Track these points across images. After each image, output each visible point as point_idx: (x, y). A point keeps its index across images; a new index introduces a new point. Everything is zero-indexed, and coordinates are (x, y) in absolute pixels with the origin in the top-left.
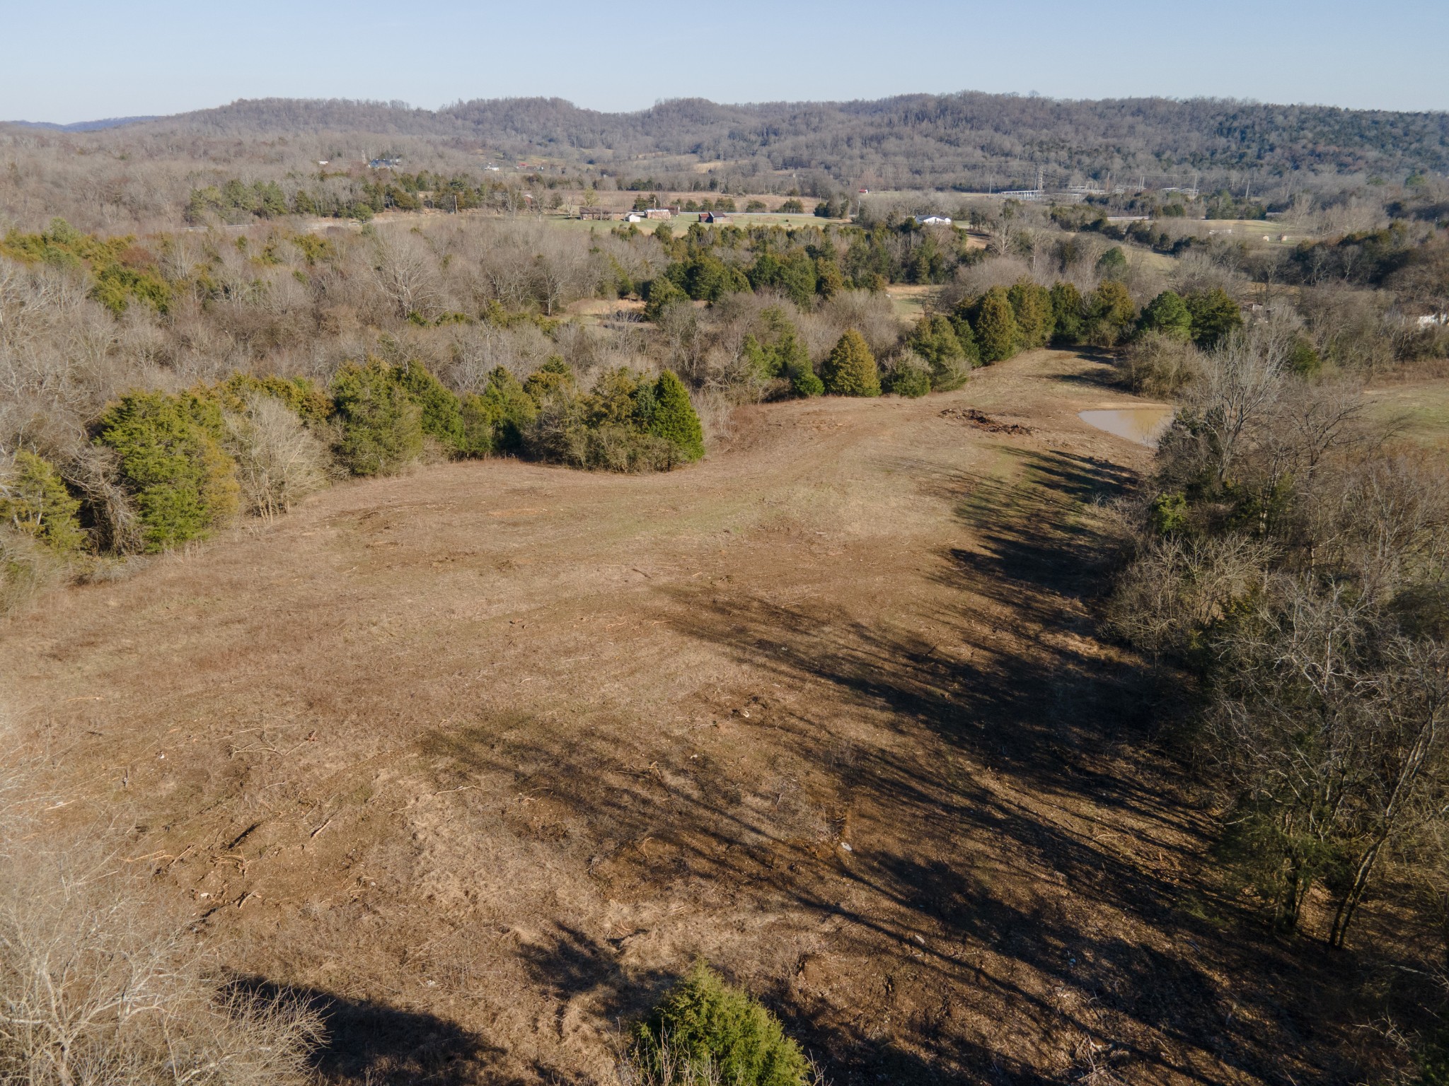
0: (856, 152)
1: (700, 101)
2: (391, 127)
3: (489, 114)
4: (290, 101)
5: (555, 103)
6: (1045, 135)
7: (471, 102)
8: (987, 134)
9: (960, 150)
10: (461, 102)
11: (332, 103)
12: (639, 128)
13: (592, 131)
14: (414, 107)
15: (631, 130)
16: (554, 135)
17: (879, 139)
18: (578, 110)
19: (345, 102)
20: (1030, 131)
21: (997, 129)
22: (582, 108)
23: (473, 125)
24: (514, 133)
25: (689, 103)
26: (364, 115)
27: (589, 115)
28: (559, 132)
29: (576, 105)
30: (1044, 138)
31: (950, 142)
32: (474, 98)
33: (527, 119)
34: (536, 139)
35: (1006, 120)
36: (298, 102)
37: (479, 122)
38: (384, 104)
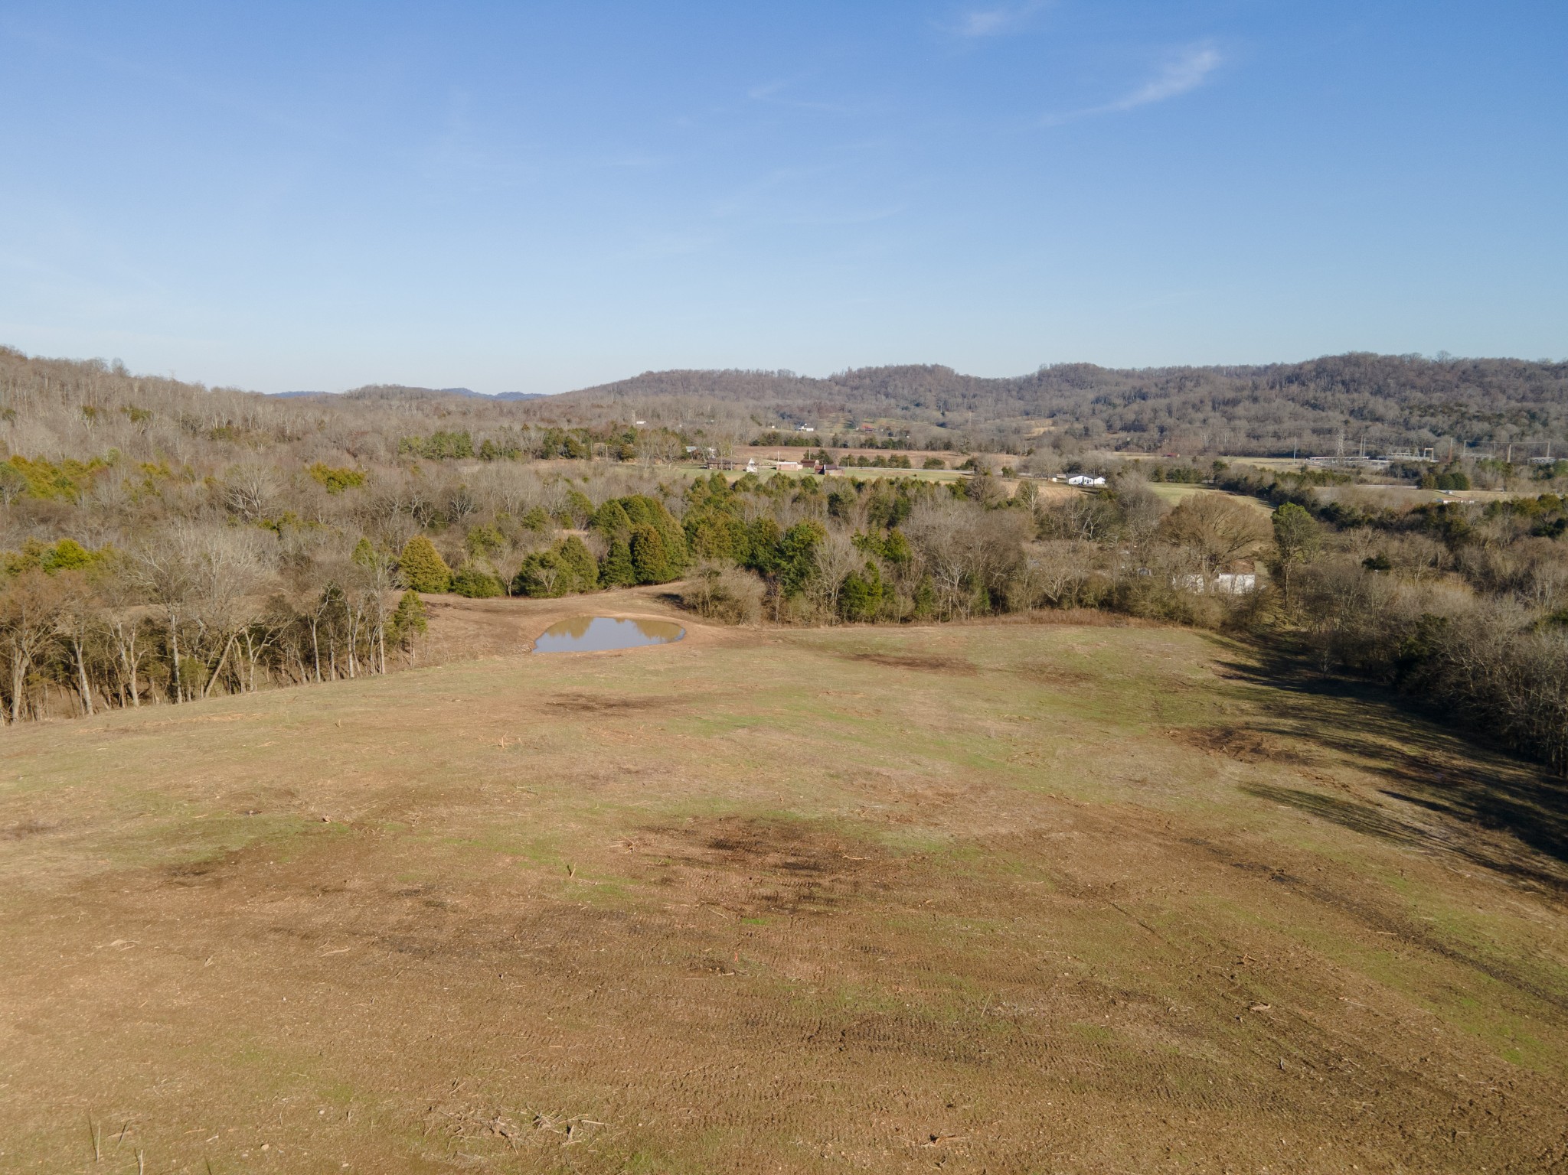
0: (1201, 416)
1: (1086, 366)
2: (770, 393)
3: (867, 381)
4: (690, 372)
5: (934, 371)
6: (1437, 398)
7: (860, 370)
8: (1363, 397)
9: (1324, 414)
10: (850, 370)
11: (726, 373)
12: (1014, 393)
13: (964, 396)
14: (799, 375)
15: (1004, 396)
16: (922, 400)
17: (1234, 402)
18: (957, 376)
19: (737, 371)
20: (1419, 395)
21: (1378, 392)
22: (962, 374)
23: (849, 391)
24: (883, 397)
25: (1075, 368)
26: (748, 383)
27: (966, 380)
28: (930, 398)
29: (956, 372)
30: (1435, 402)
31: (1314, 407)
32: (863, 366)
33: (900, 385)
34: (903, 403)
35: (1391, 382)
36: (697, 372)
37: (857, 388)
38: (772, 373)
